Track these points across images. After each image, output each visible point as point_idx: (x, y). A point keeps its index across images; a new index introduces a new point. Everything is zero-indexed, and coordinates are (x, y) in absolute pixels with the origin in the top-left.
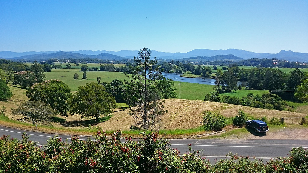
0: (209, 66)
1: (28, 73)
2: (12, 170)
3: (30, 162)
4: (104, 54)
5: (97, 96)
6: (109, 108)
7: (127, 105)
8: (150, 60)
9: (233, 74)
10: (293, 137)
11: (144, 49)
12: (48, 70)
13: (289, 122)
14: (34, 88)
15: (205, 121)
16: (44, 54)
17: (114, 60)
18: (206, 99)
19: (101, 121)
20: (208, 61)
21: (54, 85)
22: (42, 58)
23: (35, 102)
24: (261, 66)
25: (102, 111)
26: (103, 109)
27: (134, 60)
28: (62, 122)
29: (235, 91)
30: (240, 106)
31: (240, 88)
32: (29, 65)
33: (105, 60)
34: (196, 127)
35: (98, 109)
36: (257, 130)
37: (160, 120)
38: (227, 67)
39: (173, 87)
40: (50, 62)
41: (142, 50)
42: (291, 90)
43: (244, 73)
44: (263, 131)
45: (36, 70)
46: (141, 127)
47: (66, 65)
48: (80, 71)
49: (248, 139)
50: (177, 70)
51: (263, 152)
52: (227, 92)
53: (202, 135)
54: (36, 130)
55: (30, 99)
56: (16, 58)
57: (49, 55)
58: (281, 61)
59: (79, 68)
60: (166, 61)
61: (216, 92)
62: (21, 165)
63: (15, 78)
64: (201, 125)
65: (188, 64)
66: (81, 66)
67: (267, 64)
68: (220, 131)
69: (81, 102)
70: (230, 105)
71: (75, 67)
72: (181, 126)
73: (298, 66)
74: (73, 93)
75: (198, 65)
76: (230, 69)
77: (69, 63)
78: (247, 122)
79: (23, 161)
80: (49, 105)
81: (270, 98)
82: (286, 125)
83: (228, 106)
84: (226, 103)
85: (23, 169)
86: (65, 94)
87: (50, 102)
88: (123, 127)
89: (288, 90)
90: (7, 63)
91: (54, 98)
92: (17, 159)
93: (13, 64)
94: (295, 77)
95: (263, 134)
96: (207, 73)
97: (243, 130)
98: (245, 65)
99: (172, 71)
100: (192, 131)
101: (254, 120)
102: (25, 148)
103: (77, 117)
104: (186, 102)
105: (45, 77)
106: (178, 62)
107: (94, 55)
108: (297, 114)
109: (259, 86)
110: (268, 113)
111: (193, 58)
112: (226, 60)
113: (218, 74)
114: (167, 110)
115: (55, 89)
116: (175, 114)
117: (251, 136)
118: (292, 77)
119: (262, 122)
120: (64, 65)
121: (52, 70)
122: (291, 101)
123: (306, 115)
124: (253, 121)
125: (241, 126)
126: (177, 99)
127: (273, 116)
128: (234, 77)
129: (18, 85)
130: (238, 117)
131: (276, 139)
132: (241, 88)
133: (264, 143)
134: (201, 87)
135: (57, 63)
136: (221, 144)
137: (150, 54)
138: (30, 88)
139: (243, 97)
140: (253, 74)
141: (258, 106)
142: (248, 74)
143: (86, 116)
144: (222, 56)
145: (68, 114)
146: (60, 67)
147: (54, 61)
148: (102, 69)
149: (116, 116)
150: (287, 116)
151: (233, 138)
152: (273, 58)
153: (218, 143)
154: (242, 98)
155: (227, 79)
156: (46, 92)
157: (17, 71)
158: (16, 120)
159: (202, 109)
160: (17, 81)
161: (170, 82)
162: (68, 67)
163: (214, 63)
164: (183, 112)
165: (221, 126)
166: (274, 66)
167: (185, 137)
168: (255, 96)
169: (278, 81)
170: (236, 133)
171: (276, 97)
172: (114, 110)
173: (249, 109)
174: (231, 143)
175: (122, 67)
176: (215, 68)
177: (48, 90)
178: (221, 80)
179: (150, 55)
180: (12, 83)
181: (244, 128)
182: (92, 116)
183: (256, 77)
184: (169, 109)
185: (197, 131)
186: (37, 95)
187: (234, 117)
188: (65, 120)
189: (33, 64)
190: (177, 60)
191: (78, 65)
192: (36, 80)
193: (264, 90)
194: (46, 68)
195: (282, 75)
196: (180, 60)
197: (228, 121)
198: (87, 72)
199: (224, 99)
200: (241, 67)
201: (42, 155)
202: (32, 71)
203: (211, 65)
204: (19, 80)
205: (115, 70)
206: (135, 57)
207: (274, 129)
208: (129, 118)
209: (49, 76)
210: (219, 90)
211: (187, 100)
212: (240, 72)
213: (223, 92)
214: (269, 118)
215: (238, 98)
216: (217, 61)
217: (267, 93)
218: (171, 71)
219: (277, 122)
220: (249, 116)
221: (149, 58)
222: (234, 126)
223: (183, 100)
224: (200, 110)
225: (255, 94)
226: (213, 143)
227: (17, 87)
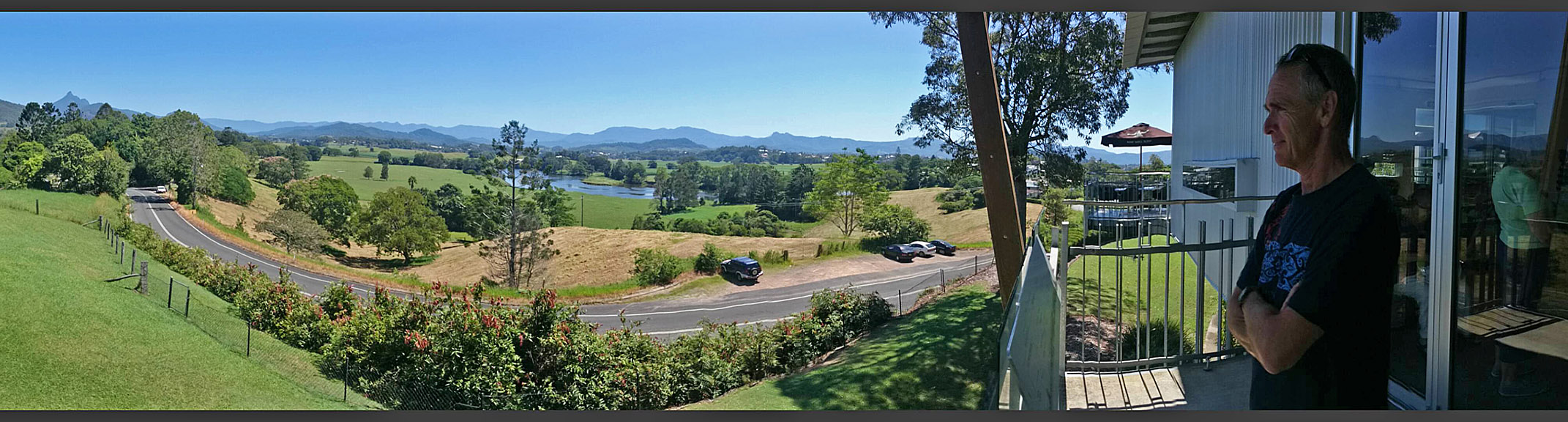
0: (639, 161)
1: (281, 160)
2: (263, 325)
3: (293, 318)
4: (425, 131)
5: (408, 213)
6: (433, 241)
7: (470, 236)
8: (525, 146)
9: (688, 175)
10: (806, 280)
11: (511, 123)
12: (315, 159)
13: (796, 256)
14: (290, 187)
15: (637, 267)
16: (308, 128)
17: (444, 145)
18: (636, 226)
19: (414, 264)
20: (634, 150)
21: (328, 185)
22: (305, 134)
23: (292, 213)
24: (741, 161)
25: (419, 245)
26: (421, 240)
27: (493, 146)
28: (339, 256)
29: (693, 209)
30: (706, 235)
31: (702, 202)
32: (283, 145)
33: (425, 144)
34: (619, 282)
35: (408, 240)
36: (742, 276)
37: (545, 269)
38: (675, 163)
39: (567, 204)
40: (318, 143)
41: (508, 125)
42: (794, 201)
43: (710, 174)
44: (753, 276)
45: (293, 155)
46: (502, 283)
47: (350, 150)
48: (375, 163)
49: (727, 293)
50: (574, 170)
51: (756, 312)
52: (676, 211)
53: (632, 295)
54: (293, 263)
55: (282, 206)
56: (263, 132)
57: (319, 129)
58: (774, 151)
59: (374, 157)
60: (550, 151)
61: (656, 211)
62: (278, 321)
63: (260, 168)
64: (630, 276)
65: (597, 158)
66: (379, 153)
67: (750, 158)
68: (669, 286)
69: (378, 223)
70: (687, 235)
71: (367, 154)
72: (588, 280)
73: (804, 160)
74: (361, 203)
75: (617, 160)
76: (682, 166)
77: (355, 145)
78: (723, 264)
79: (282, 315)
80: (316, 221)
81: (758, 218)
82: (792, 261)
83: (682, 238)
84: (677, 231)
85: (281, 328)
86: (347, 204)
87: (319, 217)
88: (463, 279)
89: (788, 202)
90: (249, 141)
91: (325, 210)
92: (271, 309)
93: (258, 143)
94: (799, 180)
95: (753, 282)
96: (637, 175)
97: (715, 281)
98: (712, 159)
99: (563, 171)
100: (612, 288)
101: (735, 259)
102: (284, 292)
103: (369, 251)
104: (596, 233)
105: (310, 171)
106: (578, 152)
107: (403, 133)
108: (810, 240)
109: (738, 198)
110: (759, 243)
111: (608, 145)
112: (673, 149)
113: (659, 176)
114: (558, 250)
115: (328, 192)
116: (575, 258)
117: (732, 288)
118: (794, 180)
119: (750, 260)
120: (345, 148)
121: (322, 158)
122: (795, 221)
123: (824, 240)
124: (734, 261)
125: (711, 272)
126: (576, 228)
127: (768, 249)
128: (692, 181)
129: (263, 181)
130: (704, 256)
131: (778, 287)
132: (704, 203)
133: (756, 296)
134: (623, 205)
135: (332, 145)
136: (671, 308)
137: (524, 133)
138: (284, 188)
139: (710, 220)
140: (727, 177)
141: (738, 234)
142: (717, 176)
143: (386, 251)
144: (665, 141)
145: (351, 241)
146: (337, 153)
147: (327, 140)
148: (419, 162)
149: (446, 257)
150: (793, 246)
151: (696, 294)
152: (760, 145)
153: (666, 308)
154: (708, 221)
155: (676, 186)
156: (312, 197)
157: (262, 155)
158: (261, 241)
159: (629, 247)
160: (264, 174)
161: (560, 194)
162: (354, 154)
163: (652, 155)
164: (591, 252)
165: (670, 275)
166: (761, 160)
167: (598, 301)
168: (732, 216)
169: (772, 187)
170: (702, 286)
171: (768, 216)
172: (443, 245)
173: (725, 240)
174: (693, 303)
175: (459, 160)
176: (653, 166)
177: (315, 195)
178: (665, 188)
179: (523, 137)
180: (255, 176)
181: (718, 275)
182: (397, 253)
183: (732, 181)
184: (562, 248)
185: (622, 288)
186: (295, 201)
187: (696, 256)
188: (345, 252)
189: (289, 145)
190: (574, 148)
191: (372, 150)
192: (293, 173)
193: (747, 204)
194: (311, 154)
195: (777, 177)
196: (582, 149)
197: (683, 266)
198: (389, 166)
199: (671, 226)
200: (703, 163)
201: (317, 312)
202: (287, 157)
203: (645, 159)
204: (266, 173)
205: (446, 166)
206: (494, 140)
207: (773, 270)
208: (475, 263)
209: (317, 169)
210: (662, 208)
211: (597, 230)
212: (702, 172)
213: (669, 213)
214: (761, 252)
215: (699, 220)
216: (656, 151)
217: (754, 210)
218: (561, 172)
219: (777, 258)
220: (726, 252)
221: (520, 143)
222: (697, 272)
223: (589, 229)
224: (626, 248)
225: (731, 214)
226: (657, 307)
227: (261, 183)
